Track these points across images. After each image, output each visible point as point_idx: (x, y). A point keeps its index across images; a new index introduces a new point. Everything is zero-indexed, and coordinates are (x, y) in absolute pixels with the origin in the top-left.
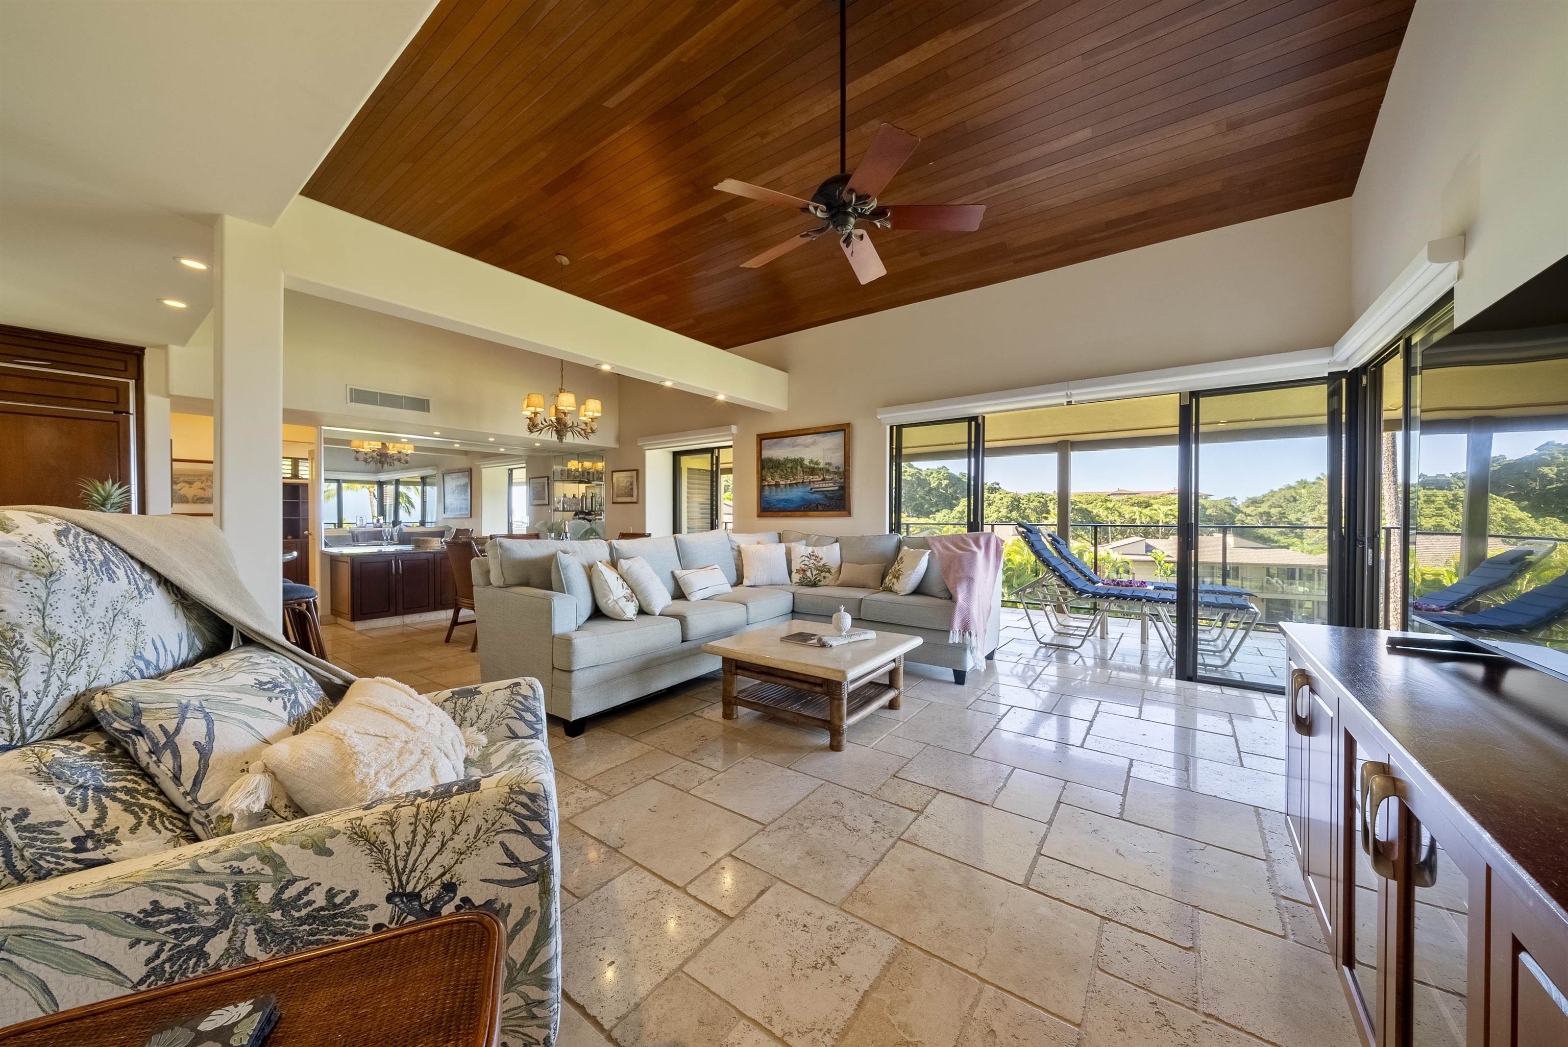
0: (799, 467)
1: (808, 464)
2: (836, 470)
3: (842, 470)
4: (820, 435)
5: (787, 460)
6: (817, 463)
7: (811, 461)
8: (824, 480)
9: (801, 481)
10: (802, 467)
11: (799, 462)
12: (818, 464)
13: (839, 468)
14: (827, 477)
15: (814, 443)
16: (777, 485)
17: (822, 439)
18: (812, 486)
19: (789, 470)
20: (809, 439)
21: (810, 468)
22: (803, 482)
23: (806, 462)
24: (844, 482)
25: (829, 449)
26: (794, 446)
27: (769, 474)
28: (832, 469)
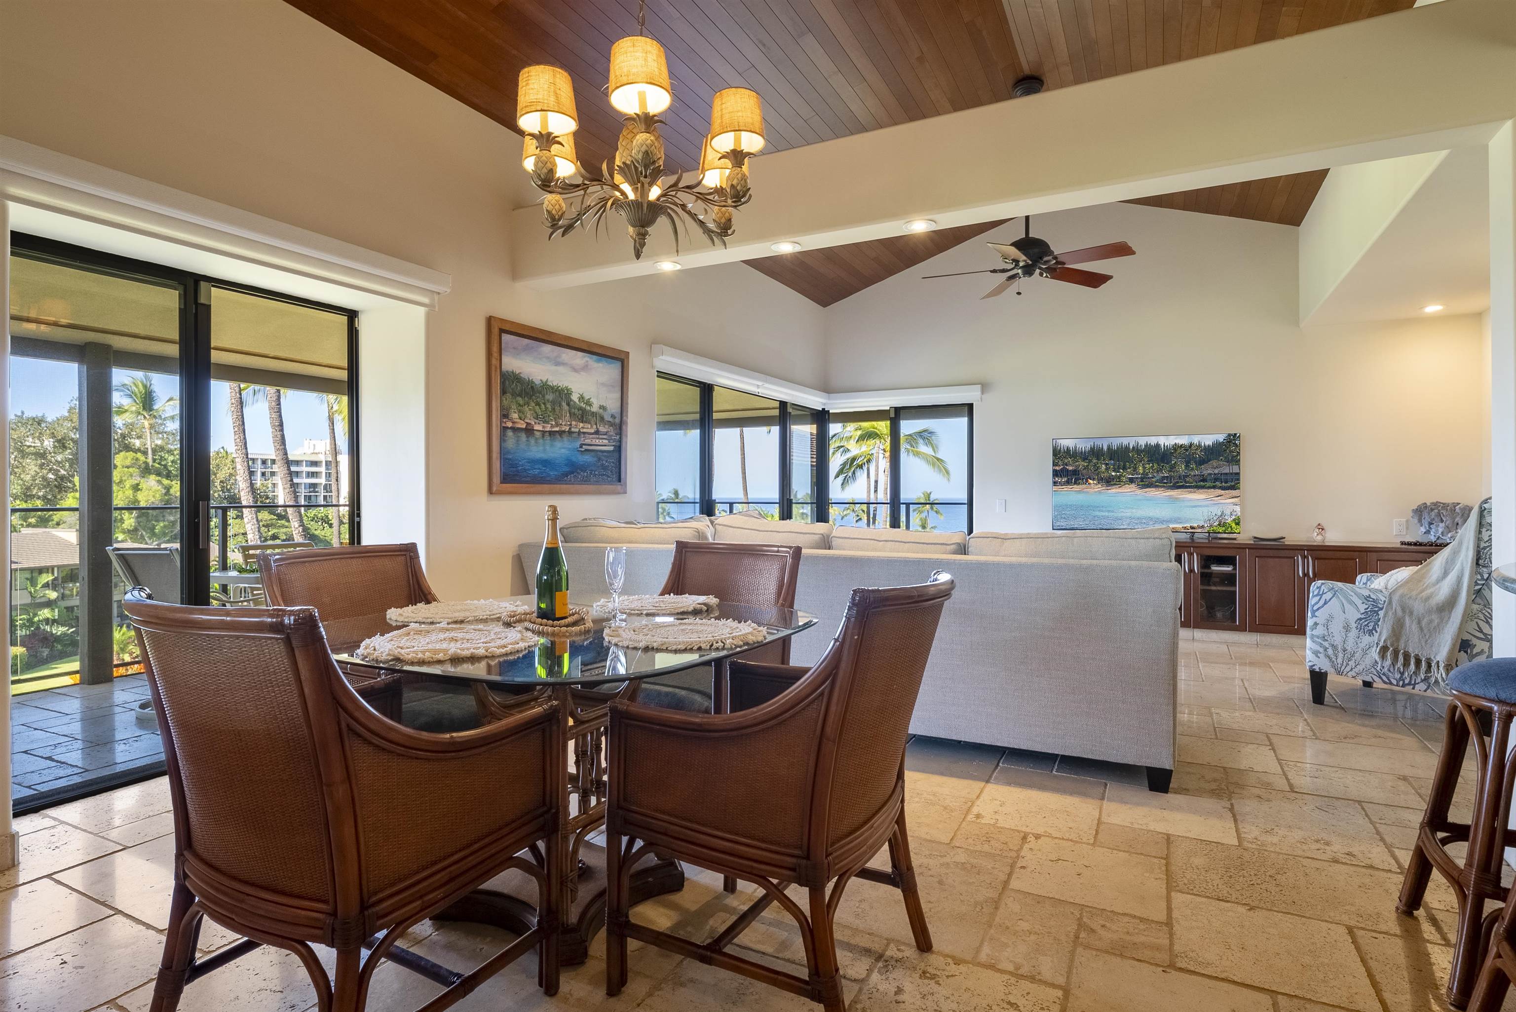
0: (564, 404)
1: (577, 401)
2: (611, 420)
3: (617, 421)
4: (595, 357)
5: (546, 387)
6: (589, 403)
7: (581, 398)
8: (597, 432)
9: (567, 428)
10: (568, 404)
11: (563, 394)
12: (590, 405)
13: (615, 418)
14: (602, 429)
15: (585, 368)
16: (529, 431)
17: (596, 365)
18: (582, 440)
19: (549, 406)
20: (579, 358)
21: (580, 409)
22: (570, 432)
23: (575, 397)
24: (620, 441)
25: (603, 384)
26: (558, 364)
27: (514, 406)
28: (607, 418)
